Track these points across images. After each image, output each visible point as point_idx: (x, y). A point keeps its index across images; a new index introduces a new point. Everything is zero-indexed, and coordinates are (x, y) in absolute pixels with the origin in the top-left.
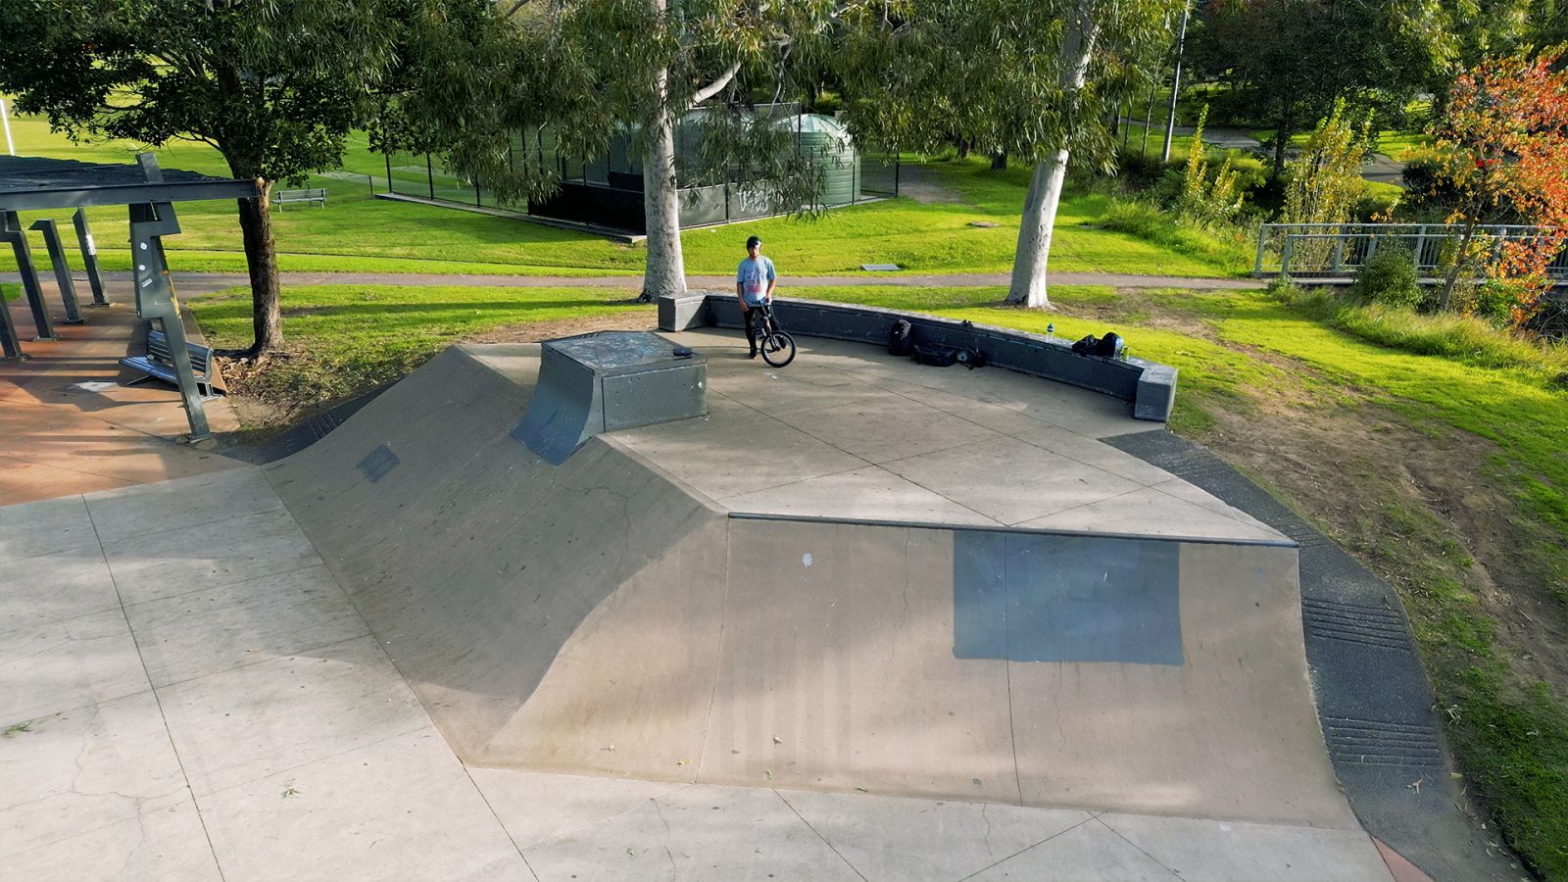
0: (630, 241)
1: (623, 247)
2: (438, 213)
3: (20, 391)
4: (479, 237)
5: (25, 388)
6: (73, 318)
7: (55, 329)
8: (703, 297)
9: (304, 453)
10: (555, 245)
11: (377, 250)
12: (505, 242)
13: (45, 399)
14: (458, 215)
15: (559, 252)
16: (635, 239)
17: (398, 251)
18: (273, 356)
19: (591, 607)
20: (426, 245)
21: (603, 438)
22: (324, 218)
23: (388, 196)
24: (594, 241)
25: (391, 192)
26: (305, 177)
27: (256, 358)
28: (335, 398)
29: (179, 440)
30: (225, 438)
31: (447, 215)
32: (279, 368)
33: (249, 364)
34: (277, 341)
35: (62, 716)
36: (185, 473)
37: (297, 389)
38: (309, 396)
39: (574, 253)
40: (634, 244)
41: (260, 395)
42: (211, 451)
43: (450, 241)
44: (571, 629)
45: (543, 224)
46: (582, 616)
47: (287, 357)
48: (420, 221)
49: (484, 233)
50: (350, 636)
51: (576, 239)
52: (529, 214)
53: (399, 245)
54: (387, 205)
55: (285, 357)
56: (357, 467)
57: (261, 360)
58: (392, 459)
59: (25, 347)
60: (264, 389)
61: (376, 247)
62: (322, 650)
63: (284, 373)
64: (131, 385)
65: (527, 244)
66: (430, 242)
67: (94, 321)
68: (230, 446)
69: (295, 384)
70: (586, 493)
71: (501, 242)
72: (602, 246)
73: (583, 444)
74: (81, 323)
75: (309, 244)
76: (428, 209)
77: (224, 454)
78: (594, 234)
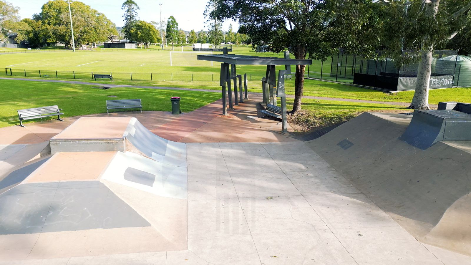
0: (391, 93)
1: (388, 95)
2: (324, 83)
3: (235, 117)
4: (339, 90)
5: (236, 116)
6: (242, 102)
7: (239, 104)
8: (456, 104)
9: (316, 139)
10: (364, 93)
11: (309, 92)
12: (348, 91)
13: (242, 119)
14: (330, 83)
15: (366, 95)
16: (393, 92)
17: (315, 92)
18: (298, 113)
19: (457, 198)
20: (323, 91)
21: (443, 142)
22: (292, 83)
23: (308, 78)
24: (378, 92)
25: (308, 77)
26: (326, 59)
27: (294, 114)
28: (321, 126)
29: (279, 132)
30: (290, 133)
31: (327, 83)
32: (301, 117)
33: (292, 115)
34: (299, 109)
35: (280, 197)
36: (284, 141)
37: (308, 123)
38: (312, 125)
39: (371, 95)
40: (392, 94)
41: (297, 123)
42: (288, 136)
43: (330, 90)
44: (449, 205)
45: (359, 87)
46: (453, 201)
47: (302, 114)
48: (319, 85)
49: (340, 89)
50: (356, 193)
51: (371, 91)
52: (353, 84)
53: (315, 90)
54: (308, 80)
55: (301, 114)
56: (337, 145)
57: (295, 114)
58: (350, 144)
59: (234, 107)
60: (298, 122)
61: (308, 91)
62: (349, 195)
63: (303, 118)
64: (261, 118)
65: (355, 92)
66: (324, 90)
67: (246, 102)
68: (293, 136)
69: (307, 121)
70: (441, 160)
71: (346, 91)
72: (381, 94)
73: (434, 144)
74: (243, 103)
75: (289, 89)
76: (320, 82)
77: (292, 137)
78: (377, 90)
